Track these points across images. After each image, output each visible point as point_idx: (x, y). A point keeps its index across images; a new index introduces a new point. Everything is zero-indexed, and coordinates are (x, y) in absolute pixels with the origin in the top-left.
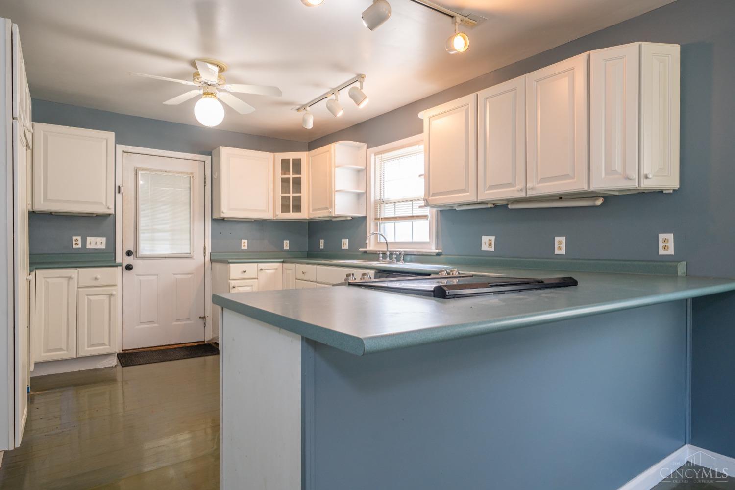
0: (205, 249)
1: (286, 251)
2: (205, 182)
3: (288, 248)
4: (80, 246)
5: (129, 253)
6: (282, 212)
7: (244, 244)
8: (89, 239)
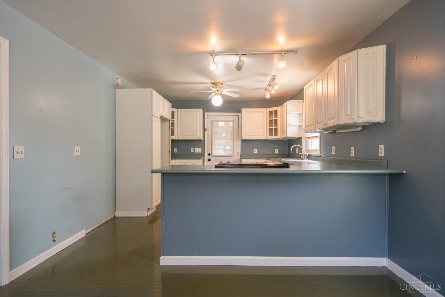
0: (238, 153)
1: (277, 154)
2: (238, 124)
3: (277, 153)
4: (193, 152)
5: (209, 154)
6: (270, 136)
7: (256, 151)
8: (196, 149)
